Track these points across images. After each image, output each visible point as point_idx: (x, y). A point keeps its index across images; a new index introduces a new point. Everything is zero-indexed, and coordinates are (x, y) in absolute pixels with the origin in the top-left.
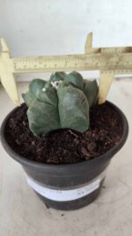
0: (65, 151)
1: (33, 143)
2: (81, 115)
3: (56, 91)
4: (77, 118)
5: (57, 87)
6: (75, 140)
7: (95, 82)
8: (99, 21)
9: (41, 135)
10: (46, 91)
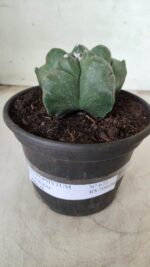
1: (43, 124)
3: (79, 63)
4: (100, 93)
5: (80, 59)
7: (123, 62)
8: (125, 23)
9: (53, 113)
10: (68, 58)
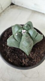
10: (17, 36)
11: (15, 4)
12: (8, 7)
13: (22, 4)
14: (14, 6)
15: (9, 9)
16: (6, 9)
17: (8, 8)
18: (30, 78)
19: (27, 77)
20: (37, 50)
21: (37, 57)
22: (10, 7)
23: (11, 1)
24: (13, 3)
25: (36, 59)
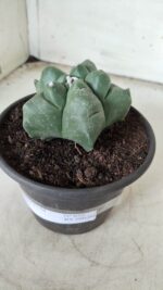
0: (57, 167)
2: (85, 131)
4: (79, 132)
5: (70, 85)
6: (75, 157)
10: (53, 87)
11: (42, 58)
12: (21, 66)
13: (64, 58)
14: (38, 64)
15: (22, 73)
16: (12, 73)
17: (20, 70)
18: (110, 267)
19: (98, 264)
20: (118, 145)
21: (121, 164)
22: (25, 67)
23: (29, 50)
24: (36, 55)
25: (121, 170)
